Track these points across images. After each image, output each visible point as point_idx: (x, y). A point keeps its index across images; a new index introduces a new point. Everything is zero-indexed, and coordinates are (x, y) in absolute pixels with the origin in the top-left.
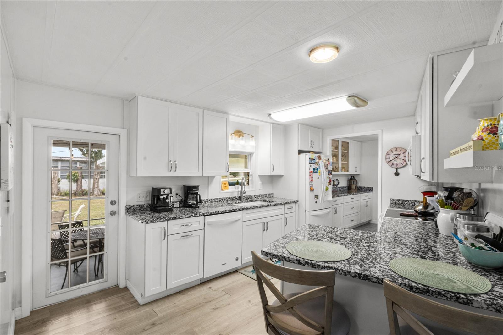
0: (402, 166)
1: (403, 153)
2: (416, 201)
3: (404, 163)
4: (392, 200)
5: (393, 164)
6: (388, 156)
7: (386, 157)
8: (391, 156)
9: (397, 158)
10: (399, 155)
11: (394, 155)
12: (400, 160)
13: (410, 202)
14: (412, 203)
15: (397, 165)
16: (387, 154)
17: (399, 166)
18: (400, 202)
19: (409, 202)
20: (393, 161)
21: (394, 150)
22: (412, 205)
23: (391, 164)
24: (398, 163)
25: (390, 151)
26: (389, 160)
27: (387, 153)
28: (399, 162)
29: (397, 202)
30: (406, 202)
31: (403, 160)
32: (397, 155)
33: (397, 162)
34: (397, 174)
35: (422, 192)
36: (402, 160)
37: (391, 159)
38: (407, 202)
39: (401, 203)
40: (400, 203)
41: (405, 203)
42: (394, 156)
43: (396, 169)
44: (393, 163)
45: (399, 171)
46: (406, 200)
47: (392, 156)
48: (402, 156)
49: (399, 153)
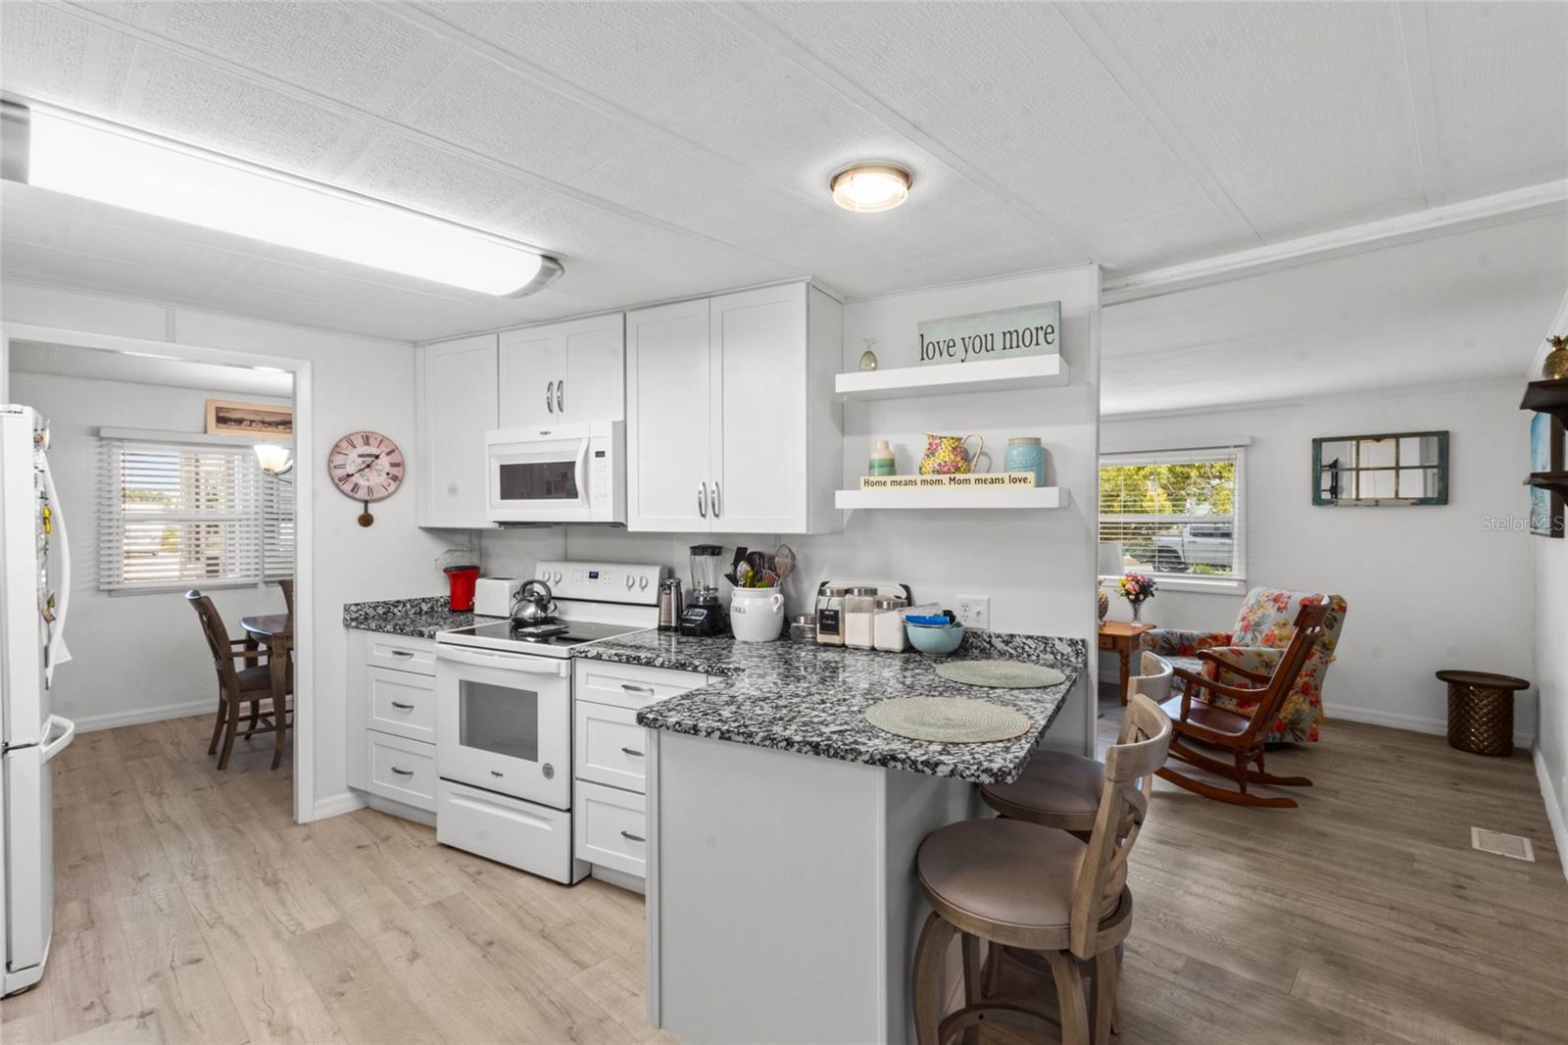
0: (386, 493)
1: (388, 454)
2: (423, 600)
3: (389, 485)
4: (353, 608)
5: (356, 487)
6: (338, 460)
7: (330, 461)
8: (349, 461)
9: (368, 466)
10: (377, 457)
11: (360, 456)
12: (380, 475)
13: (408, 606)
14: (412, 607)
15: (370, 490)
16: (336, 450)
17: (376, 495)
18: (380, 611)
19: (404, 606)
20: (356, 479)
21: (359, 441)
22: (415, 613)
23: (347, 487)
24: (371, 483)
25: (344, 444)
26: (340, 473)
27: (337, 446)
28: (375, 479)
29: (372, 612)
30: (396, 607)
31: (388, 474)
32: (369, 460)
33: (368, 480)
34: (366, 520)
35: (446, 571)
36: (385, 476)
37: (350, 470)
38: (400, 608)
39: (384, 613)
40: (381, 612)
41: (396, 610)
42: (360, 460)
43: (362, 505)
44: (356, 485)
45: (373, 509)
46: (398, 602)
47: (352, 461)
48: (384, 462)
49: (376, 451)
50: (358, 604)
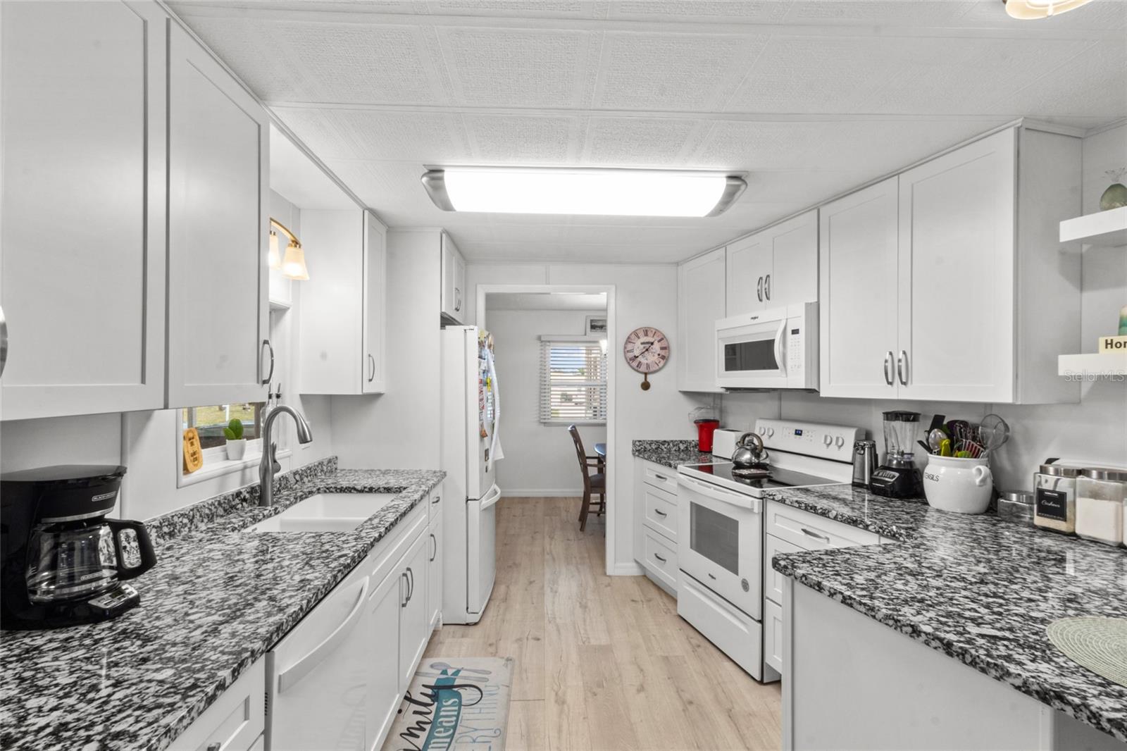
0: (657, 368)
1: (659, 341)
2: (681, 442)
3: (660, 362)
4: (637, 443)
5: (640, 364)
6: (630, 347)
7: (625, 348)
8: (636, 347)
9: (647, 350)
10: (652, 344)
11: (642, 344)
12: (654, 356)
13: (671, 445)
14: (674, 446)
15: (648, 366)
16: (629, 341)
17: (652, 369)
18: (654, 446)
19: (669, 444)
20: (641, 359)
21: (641, 334)
22: (675, 450)
23: (635, 364)
24: (649, 362)
25: (633, 336)
26: (630, 355)
27: (629, 338)
28: (651, 358)
29: (648, 447)
30: (663, 445)
31: (659, 355)
32: (647, 346)
33: (647, 359)
34: (646, 386)
35: (695, 422)
36: (656, 356)
37: (637, 353)
38: (666, 446)
39: (656, 449)
40: (654, 448)
41: (663, 447)
42: (642, 346)
43: (643, 376)
44: (640, 362)
45: (650, 378)
46: (665, 441)
47: (637, 348)
48: (657, 346)
49: (651, 340)
50: (640, 441)
